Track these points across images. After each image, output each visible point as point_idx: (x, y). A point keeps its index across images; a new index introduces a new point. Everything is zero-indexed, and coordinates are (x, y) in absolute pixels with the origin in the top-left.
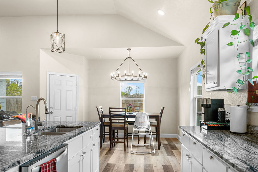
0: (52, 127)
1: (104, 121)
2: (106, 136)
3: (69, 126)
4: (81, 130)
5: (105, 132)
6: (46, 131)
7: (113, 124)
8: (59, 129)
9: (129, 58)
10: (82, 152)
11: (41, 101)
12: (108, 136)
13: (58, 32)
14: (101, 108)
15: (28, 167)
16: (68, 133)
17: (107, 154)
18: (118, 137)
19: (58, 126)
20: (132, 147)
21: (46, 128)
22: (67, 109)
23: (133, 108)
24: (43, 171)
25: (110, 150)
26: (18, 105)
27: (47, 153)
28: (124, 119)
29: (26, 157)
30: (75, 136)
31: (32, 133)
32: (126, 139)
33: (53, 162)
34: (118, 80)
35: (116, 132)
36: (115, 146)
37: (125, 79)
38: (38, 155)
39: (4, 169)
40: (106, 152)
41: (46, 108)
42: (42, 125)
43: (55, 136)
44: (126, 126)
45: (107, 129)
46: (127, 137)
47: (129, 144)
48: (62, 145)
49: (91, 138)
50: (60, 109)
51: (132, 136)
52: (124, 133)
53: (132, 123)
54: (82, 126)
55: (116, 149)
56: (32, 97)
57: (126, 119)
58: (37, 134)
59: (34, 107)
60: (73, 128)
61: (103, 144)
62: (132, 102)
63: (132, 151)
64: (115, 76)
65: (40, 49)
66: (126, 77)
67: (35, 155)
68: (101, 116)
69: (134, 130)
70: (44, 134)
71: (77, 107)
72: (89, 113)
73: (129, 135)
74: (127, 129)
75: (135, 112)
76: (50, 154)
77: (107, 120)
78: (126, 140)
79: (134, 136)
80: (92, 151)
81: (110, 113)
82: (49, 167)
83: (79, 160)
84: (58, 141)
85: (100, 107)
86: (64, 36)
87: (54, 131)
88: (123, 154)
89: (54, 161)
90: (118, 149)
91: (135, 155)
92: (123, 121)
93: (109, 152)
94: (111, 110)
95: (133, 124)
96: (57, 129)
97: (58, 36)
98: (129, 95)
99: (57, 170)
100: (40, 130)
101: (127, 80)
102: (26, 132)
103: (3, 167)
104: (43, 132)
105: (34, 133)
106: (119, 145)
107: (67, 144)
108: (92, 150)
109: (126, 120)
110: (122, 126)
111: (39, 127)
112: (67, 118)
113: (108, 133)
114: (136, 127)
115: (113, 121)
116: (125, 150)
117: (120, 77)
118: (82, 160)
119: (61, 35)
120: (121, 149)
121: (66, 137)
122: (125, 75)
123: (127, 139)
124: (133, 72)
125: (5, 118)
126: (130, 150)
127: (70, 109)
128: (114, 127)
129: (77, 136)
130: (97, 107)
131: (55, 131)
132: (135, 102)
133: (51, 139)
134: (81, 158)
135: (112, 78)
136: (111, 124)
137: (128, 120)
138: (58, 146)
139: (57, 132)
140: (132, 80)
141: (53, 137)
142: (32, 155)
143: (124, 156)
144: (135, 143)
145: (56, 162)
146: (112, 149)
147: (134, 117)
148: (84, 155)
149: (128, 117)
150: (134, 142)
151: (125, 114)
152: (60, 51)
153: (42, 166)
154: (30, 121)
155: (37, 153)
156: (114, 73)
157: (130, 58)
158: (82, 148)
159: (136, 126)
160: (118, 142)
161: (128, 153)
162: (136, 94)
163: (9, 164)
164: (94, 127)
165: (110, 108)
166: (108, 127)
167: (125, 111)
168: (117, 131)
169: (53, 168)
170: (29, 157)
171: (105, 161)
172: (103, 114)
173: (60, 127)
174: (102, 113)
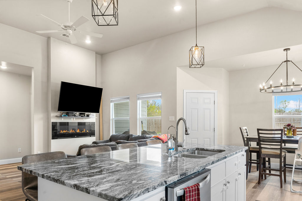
0: (191, 149)
1: (250, 146)
2: (253, 165)
3: (209, 149)
4: (224, 155)
5: (251, 160)
6: (186, 153)
7: (263, 151)
8: (199, 152)
9: (287, 61)
10: (226, 181)
11: (181, 121)
12: (256, 165)
13: (196, 46)
14: (246, 129)
15: (173, 188)
16: (209, 157)
17: (254, 187)
18: (270, 167)
19: (197, 148)
20: (293, 184)
21: (186, 150)
22: (204, 130)
23: (293, 130)
24: (187, 195)
25: (259, 183)
26: (156, 125)
27: (190, 176)
28: (280, 144)
29: (172, 178)
30: (218, 161)
31: (173, 153)
32: (283, 171)
33: (196, 188)
34: (269, 93)
35: (267, 161)
36: (265, 178)
37: (280, 91)
38: (182, 177)
39: (154, 187)
40: (253, 185)
41: (186, 128)
42: (181, 146)
43: (197, 159)
44: (283, 154)
45: (254, 156)
46: (284, 169)
47: (288, 179)
48: (204, 170)
49: (235, 165)
50: (197, 130)
51: (292, 168)
52: (279, 164)
53: (292, 151)
54: (224, 151)
55: (268, 183)
56: (170, 117)
57: (283, 144)
58: (177, 155)
59: (175, 128)
60: (213, 151)
61: (249, 174)
62: (290, 121)
63: (292, 189)
64: (266, 88)
65: (177, 68)
66: (282, 88)
67: (179, 177)
68: (246, 139)
69: (296, 160)
70: (184, 156)
71: (215, 128)
72: (229, 135)
73: (287, 166)
74: (285, 158)
75: (297, 135)
76: (193, 178)
77: (254, 144)
78: (283, 173)
79: (295, 168)
80: (237, 182)
81: (259, 135)
82: (193, 192)
83: (222, 190)
84: (200, 164)
85: (244, 128)
86: (203, 49)
87: (193, 153)
88: (278, 191)
89: (197, 186)
90: (271, 183)
91: (298, 196)
92: (279, 147)
93: (258, 186)
94: (260, 132)
95: (294, 152)
96: (196, 151)
97: (197, 50)
98: (285, 112)
99: (200, 197)
100: (180, 151)
101: (284, 92)
102: (168, 152)
103: (153, 185)
104: (183, 153)
105: (174, 155)
106: (271, 178)
107: (209, 170)
108: (236, 180)
109: (283, 146)
110: (276, 154)
111: (179, 148)
112: (204, 140)
113: (256, 162)
114: (300, 157)
115: (262, 146)
116: (281, 187)
117: (273, 89)
118: (225, 190)
119: (200, 48)
120: (275, 184)
121: (208, 161)
122: (281, 84)
123: (285, 172)
124: (294, 80)
125: (147, 138)
126: (290, 187)
127: (208, 130)
128: (265, 154)
129: (220, 161)
130: (240, 128)
131: (195, 154)
132: (294, 121)
133: (192, 162)
134: (225, 187)
135: (261, 90)
136: (260, 149)
137: (285, 146)
138: (200, 170)
139: (196, 154)
140: (292, 91)
141: (194, 160)
142: (177, 176)
143: (280, 194)
144: (297, 178)
145: (199, 187)
146: (261, 182)
147: (296, 142)
148: (228, 185)
149: (285, 142)
150: (295, 177)
151: (281, 137)
152: (199, 66)
153: (186, 190)
154: (171, 141)
155: (181, 175)
156: (264, 84)
157: (289, 61)
158: (226, 176)
159: (299, 155)
160: (270, 174)
161: (287, 191)
162: (296, 111)
163: (158, 183)
164: (239, 152)
165: (258, 130)
166: (255, 154)
167: (281, 134)
168: (269, 159)
169: (196, 194)
170: (174, 178)
171: (253, 196)
172: (248, 137)
173: (199, 149)
174: (248, 135)
